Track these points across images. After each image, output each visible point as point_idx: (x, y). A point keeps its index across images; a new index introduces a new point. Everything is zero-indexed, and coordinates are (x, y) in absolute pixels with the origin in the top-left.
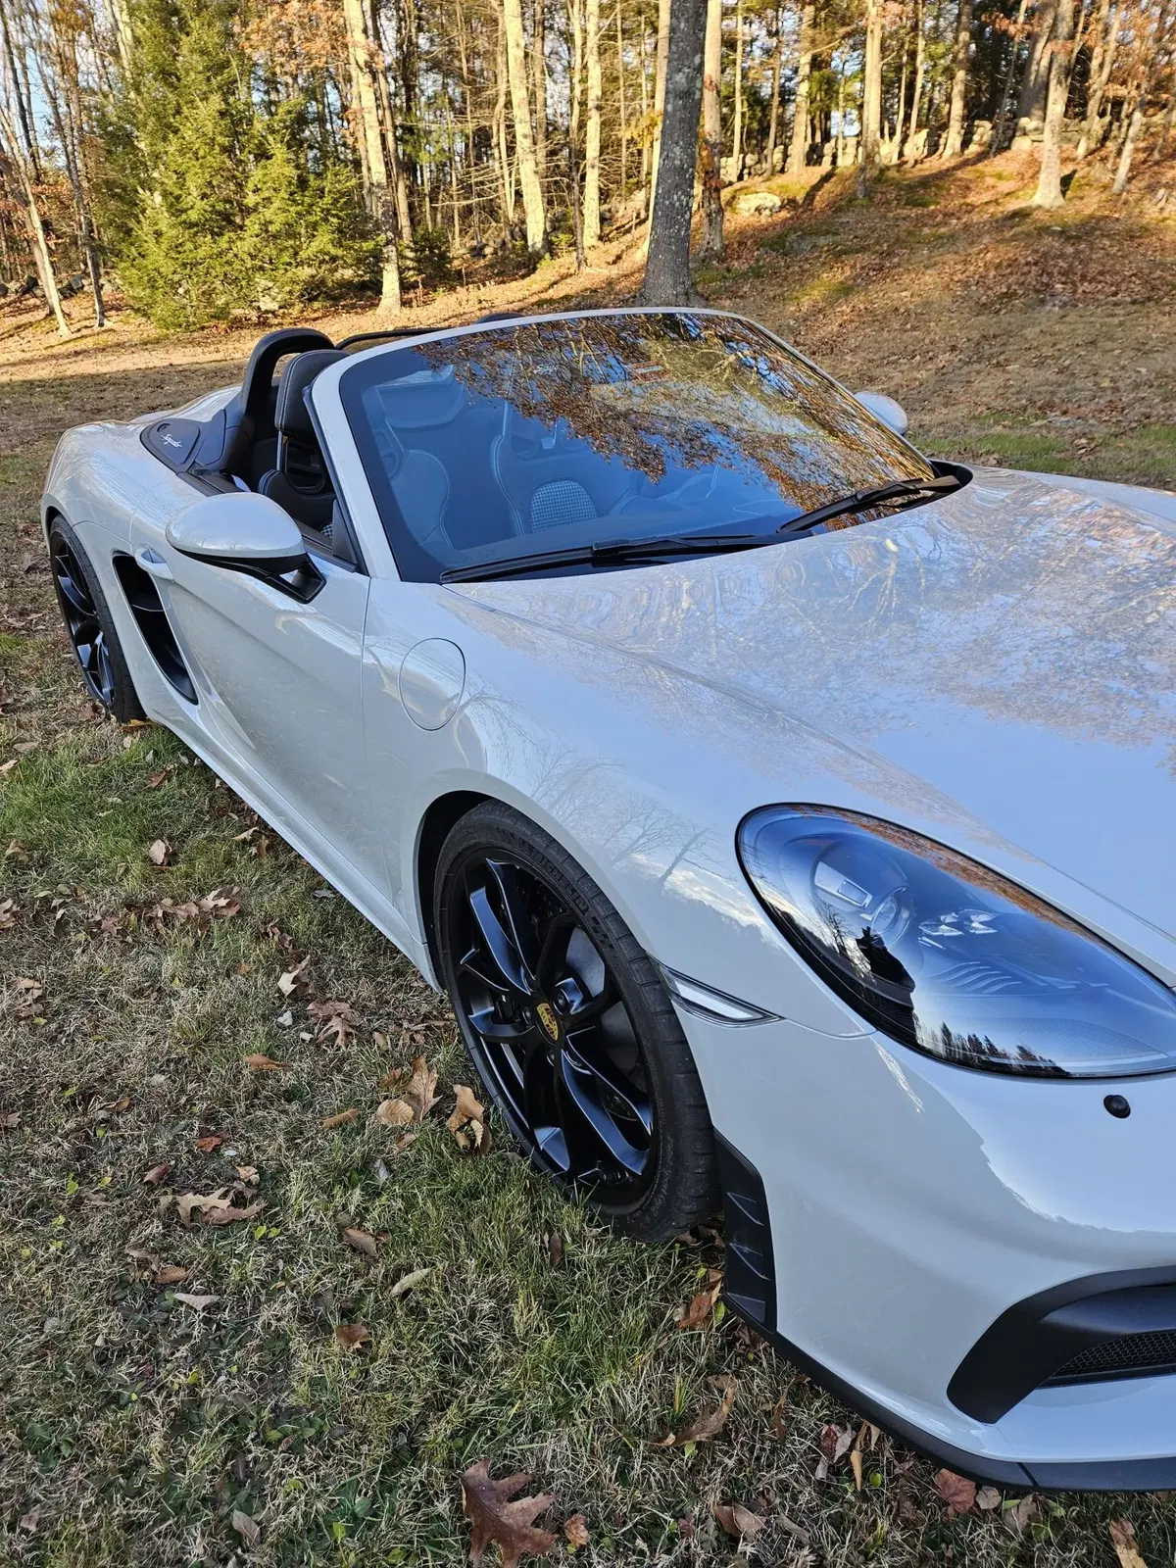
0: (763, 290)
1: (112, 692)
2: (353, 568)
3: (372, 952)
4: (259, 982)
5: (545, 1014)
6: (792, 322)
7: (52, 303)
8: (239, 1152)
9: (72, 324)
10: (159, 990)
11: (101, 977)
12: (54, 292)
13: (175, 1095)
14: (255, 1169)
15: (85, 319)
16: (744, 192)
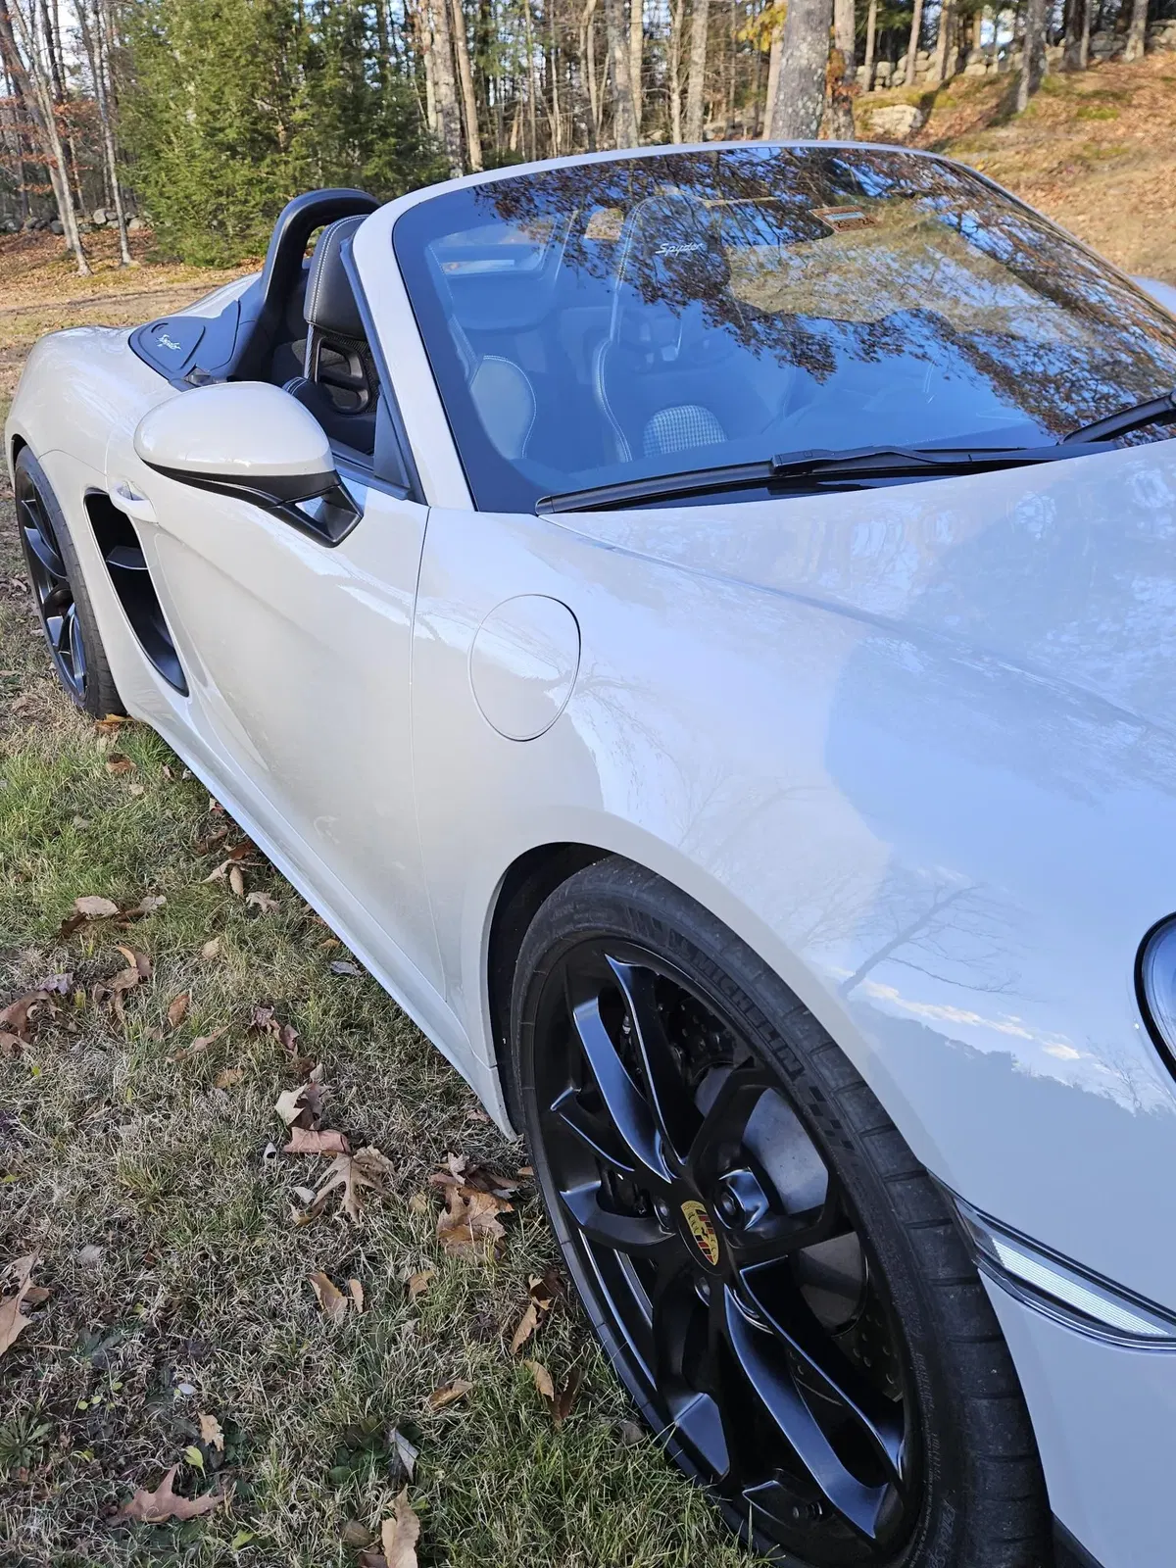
1: (84, 678)
2: (403, 493)
3: (412, 1059)
4: (248, 1102)
5: (696, 1219)
7: (72, 239)
8: (199, 1389)
9: (92, 264)
10: (108, 1103)
11: (29, 1083)
12: (73, 226)
13: (112, 1284)
14: (219, 1423)
15: (108, 257)
16: (878, 104)
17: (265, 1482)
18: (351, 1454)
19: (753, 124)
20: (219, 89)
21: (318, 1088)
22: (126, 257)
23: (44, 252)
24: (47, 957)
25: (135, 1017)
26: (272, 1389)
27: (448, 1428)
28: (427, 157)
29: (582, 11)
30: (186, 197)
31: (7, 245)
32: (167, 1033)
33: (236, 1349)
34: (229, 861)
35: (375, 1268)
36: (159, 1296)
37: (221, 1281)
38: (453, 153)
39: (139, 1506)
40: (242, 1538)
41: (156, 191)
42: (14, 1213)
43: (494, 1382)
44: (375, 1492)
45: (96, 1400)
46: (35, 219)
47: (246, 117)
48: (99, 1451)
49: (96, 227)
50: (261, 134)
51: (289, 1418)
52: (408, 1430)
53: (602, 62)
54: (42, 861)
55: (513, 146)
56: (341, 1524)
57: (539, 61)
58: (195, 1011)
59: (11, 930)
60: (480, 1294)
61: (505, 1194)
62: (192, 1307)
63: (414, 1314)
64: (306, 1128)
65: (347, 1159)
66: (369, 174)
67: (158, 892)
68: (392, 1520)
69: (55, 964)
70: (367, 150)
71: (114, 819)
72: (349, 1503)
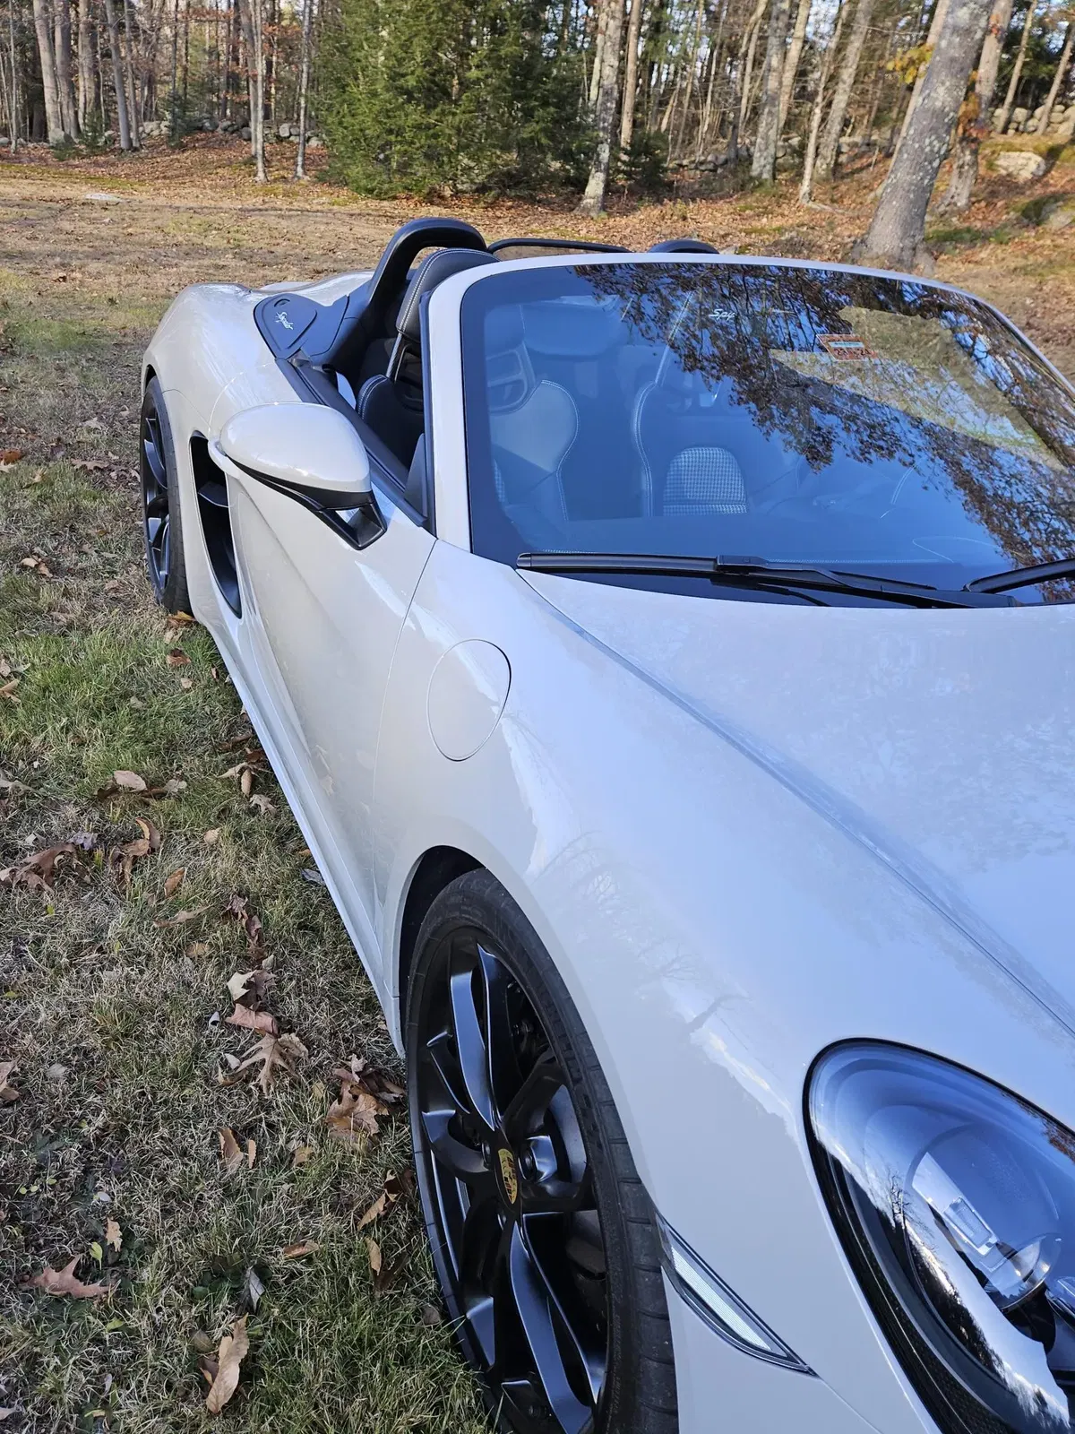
0: (1003, 259)
1: (167, 576)
2: (421, 520)
3: (348, 967)
4: (208, 974)
5: (506, 1163)
6: (1028, 301)
7: (257, 147)
8: (113, 1199)
9: (270, 172)
10: (100, 950)
11: (43, 918)
12: (260, 136)
13: (67, 1099)
14: (121, 1230)
15: (284, 168)
16: (1007, 147)
17: (143, 1285)
18: (213, 1278)
19: (886, 144)
20: (410, 38)
21: (266, 974)
22: (300, 170)
23: (232, 154)
24: (82, 814)
25: (138, 882)
26: (167, 1212)
27: (293, 1276)
28: (580, 128)
29: (751, 15)
30: (361, 130)
31: (201, 143)
32: (160, 901)
33: (148, 1174)
34: (244, 764)
35: (271, 1135)
36: (100, 1118)
37: (149, 1118)
38: (604, 129)
39: (46, 1279)
40: (115, 1323)
41: (336, 120)
42: (7, 1023)
43: (337, 1249)
44: (223, 1313)
45: (34, 1189)
46: (229, 123)
47: (427, 69)
48: (26, 1230)
49: (280, 139)
50: (437, 85)
51: (175, 1239)
52: (262, 1272)
53: (761, 63)
54: (97, 731)
55: (664, 126)
56: (192, 1331)
57: (704, 51)
58: (187, 886)
59: (59, 784)
60: (347, 1176)
61: (390, 1097)
62: (125, 1132)
63: (291, 1180)
64: (247, 1006)
65: (273, 1041)
66: (525, 136)
67: (182, 778)
68: (230, 1338)
69: (86, 821)
70: (528, 114)
71: (163, 705)
72: (202, 1317)
